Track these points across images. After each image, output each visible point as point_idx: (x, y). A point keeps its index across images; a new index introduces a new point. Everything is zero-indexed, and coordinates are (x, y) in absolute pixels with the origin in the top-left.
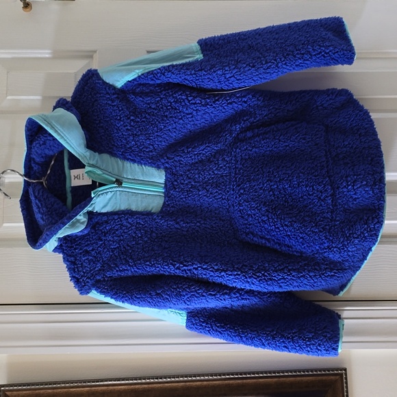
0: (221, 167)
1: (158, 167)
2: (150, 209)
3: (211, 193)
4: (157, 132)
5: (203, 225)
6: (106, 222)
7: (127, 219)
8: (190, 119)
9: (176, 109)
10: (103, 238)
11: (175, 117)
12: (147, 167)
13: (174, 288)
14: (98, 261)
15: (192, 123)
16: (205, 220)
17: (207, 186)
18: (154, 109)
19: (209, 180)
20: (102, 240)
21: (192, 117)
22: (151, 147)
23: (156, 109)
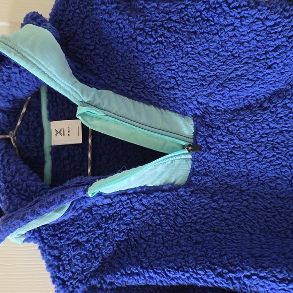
0: (281, 118)
1: (184, 114)
2: (172, 181)
3: (265, 157)
4: (182, 58)
5: (253, 205)
7: (141, 200)
8: (231, 34)
9: (208, 20)
10: (104, 226)
11: (208, 33)
15: (234, 39)
16: (255, 198)
17: (258, 146)
18: (175, 21)
19: (262, 137)
20: (101, 228)
21: (234, 30)
22: (173, 81)
23: (179, 23)
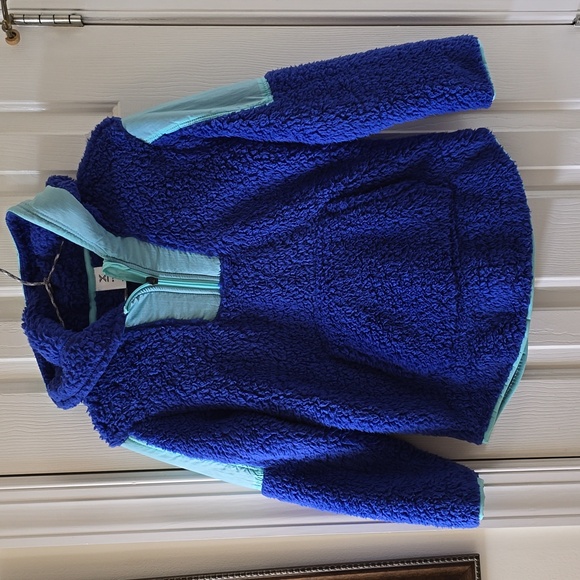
0: (302, 254)
1: (210, 255)
2: (201, 315)
3: (288, 292)
4: (207, 203)
5: (279, 334)
6: (140, 339)
7: (169, 332)
8: (254, 183)
9: (233, 169)
10: (138, 363)
11: (232, 181)
12: (193, 254)
14: (133, 396)
15: (257, 187)
16: (280, 328)
17: (282, 281)
18: (201, 170)
19: (285, 272)
20: (135, 366)
21: (257, 179)
22: (199, 225)
23: (204, 171)
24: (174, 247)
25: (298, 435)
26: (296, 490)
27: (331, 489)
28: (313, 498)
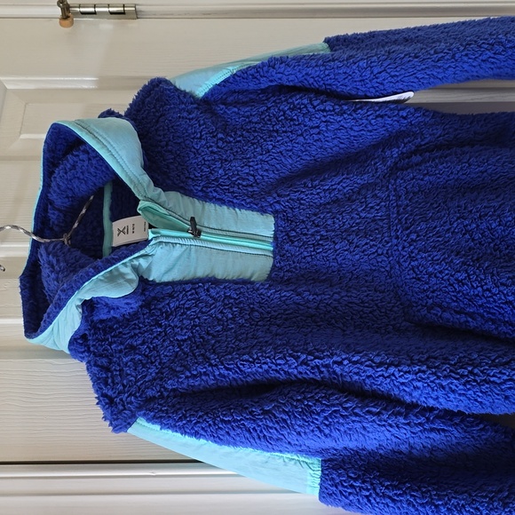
0: (372, 208)
1: (263, 211)
4: (261, 155)
5: (346, 298)
6: (171, 296)
7: (208, 290)
8: (316, 137)
9: (292, 120)
10: (164, 322)
11: (291, 132)
12: (243, 211)
13: (298, 400)
14: (152, 363)
15: (319, 143)
17: (349, 235)
18: (256, 123)
20: (160, 326)
21: (319, 133)
22: (251, 178)
23: (259, 123)
24: (221, 202)
25: (369, 412)
26: (368, 490)
27: (420, 488)
28: (393, 501)
